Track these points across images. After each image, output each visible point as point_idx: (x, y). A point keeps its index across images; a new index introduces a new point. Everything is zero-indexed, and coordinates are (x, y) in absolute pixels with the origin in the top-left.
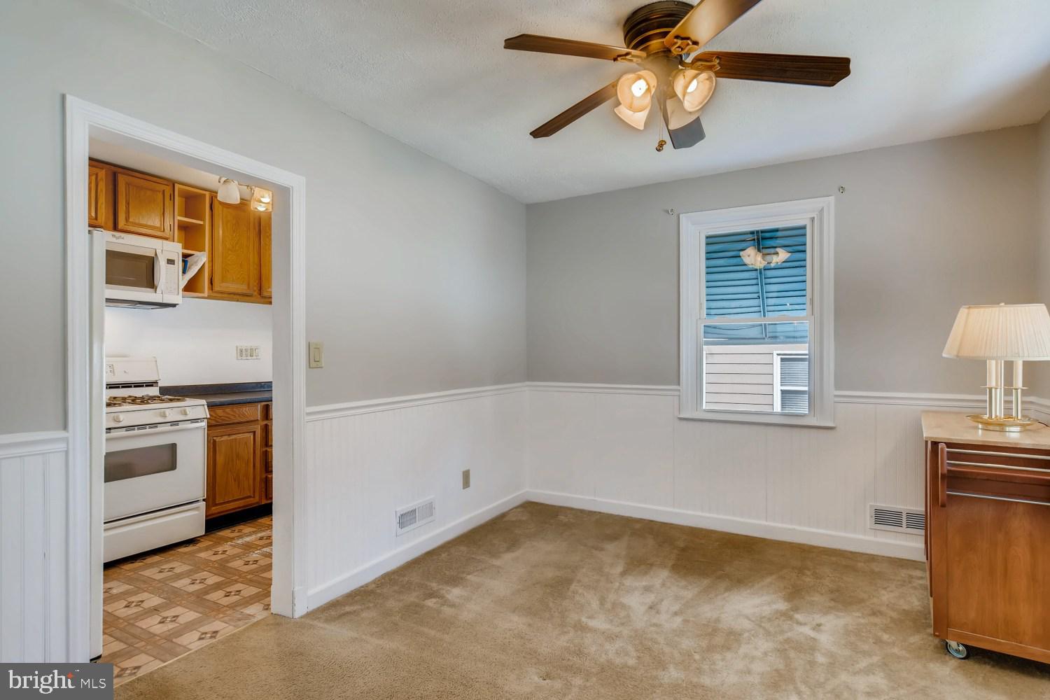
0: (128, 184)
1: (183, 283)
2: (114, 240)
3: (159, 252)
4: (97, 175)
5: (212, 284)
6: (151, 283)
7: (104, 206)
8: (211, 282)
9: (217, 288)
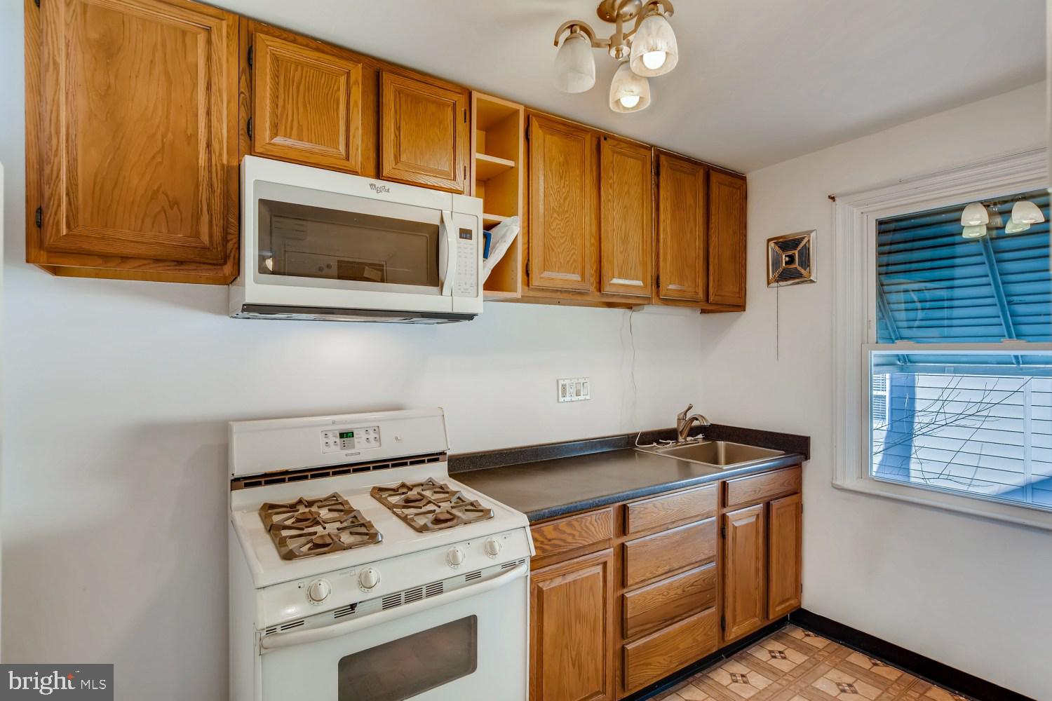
0: (398, 92)
1: (484, 275)
2: (373, 194)
3: (446, 214)
4: (348, 74)
5: (528, 274)
6: (432, 277)
7: (360, 131)
8: (527, 273)
9: (535, 282)
